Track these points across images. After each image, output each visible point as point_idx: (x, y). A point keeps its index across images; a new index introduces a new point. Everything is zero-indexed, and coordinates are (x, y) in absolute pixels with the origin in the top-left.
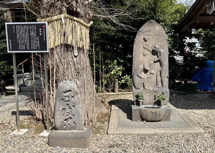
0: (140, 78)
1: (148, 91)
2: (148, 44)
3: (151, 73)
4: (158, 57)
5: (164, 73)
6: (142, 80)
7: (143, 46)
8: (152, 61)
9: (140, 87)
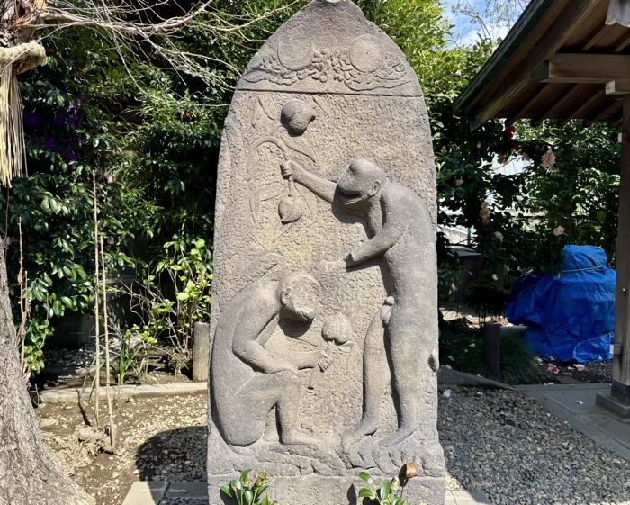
0: (256, 368)
1: (308, 459)
2: (310, 151)
3: (330, 334)
4: (371, 233)
5: (412, 341)
6: (265, 387)
7: (277, 161)
8: (335, 257)
9: (254, 435)
